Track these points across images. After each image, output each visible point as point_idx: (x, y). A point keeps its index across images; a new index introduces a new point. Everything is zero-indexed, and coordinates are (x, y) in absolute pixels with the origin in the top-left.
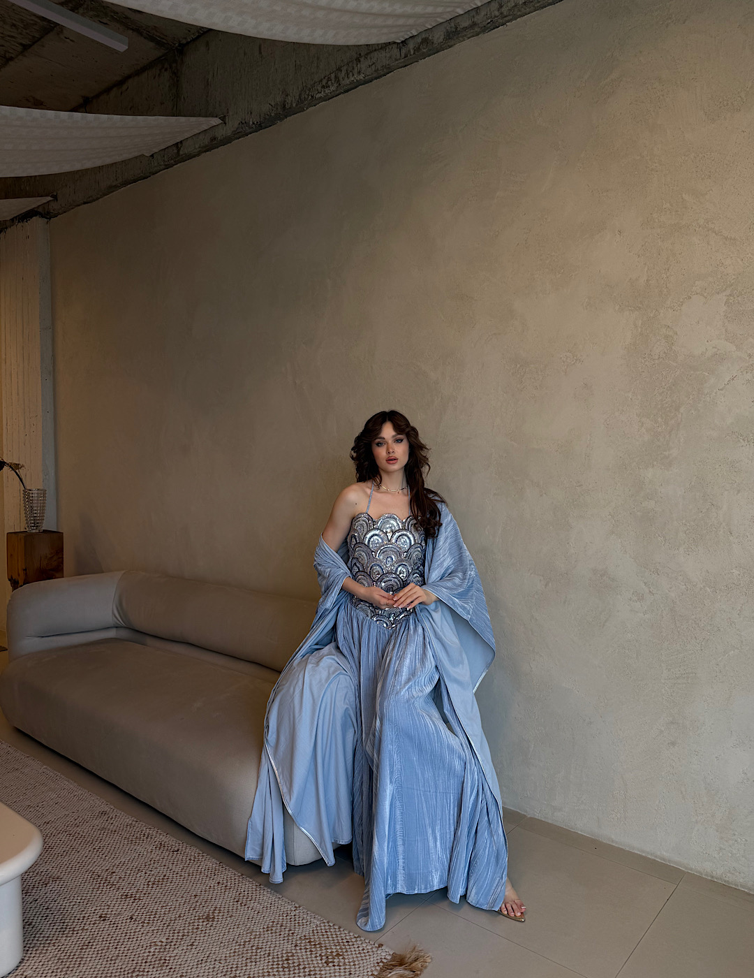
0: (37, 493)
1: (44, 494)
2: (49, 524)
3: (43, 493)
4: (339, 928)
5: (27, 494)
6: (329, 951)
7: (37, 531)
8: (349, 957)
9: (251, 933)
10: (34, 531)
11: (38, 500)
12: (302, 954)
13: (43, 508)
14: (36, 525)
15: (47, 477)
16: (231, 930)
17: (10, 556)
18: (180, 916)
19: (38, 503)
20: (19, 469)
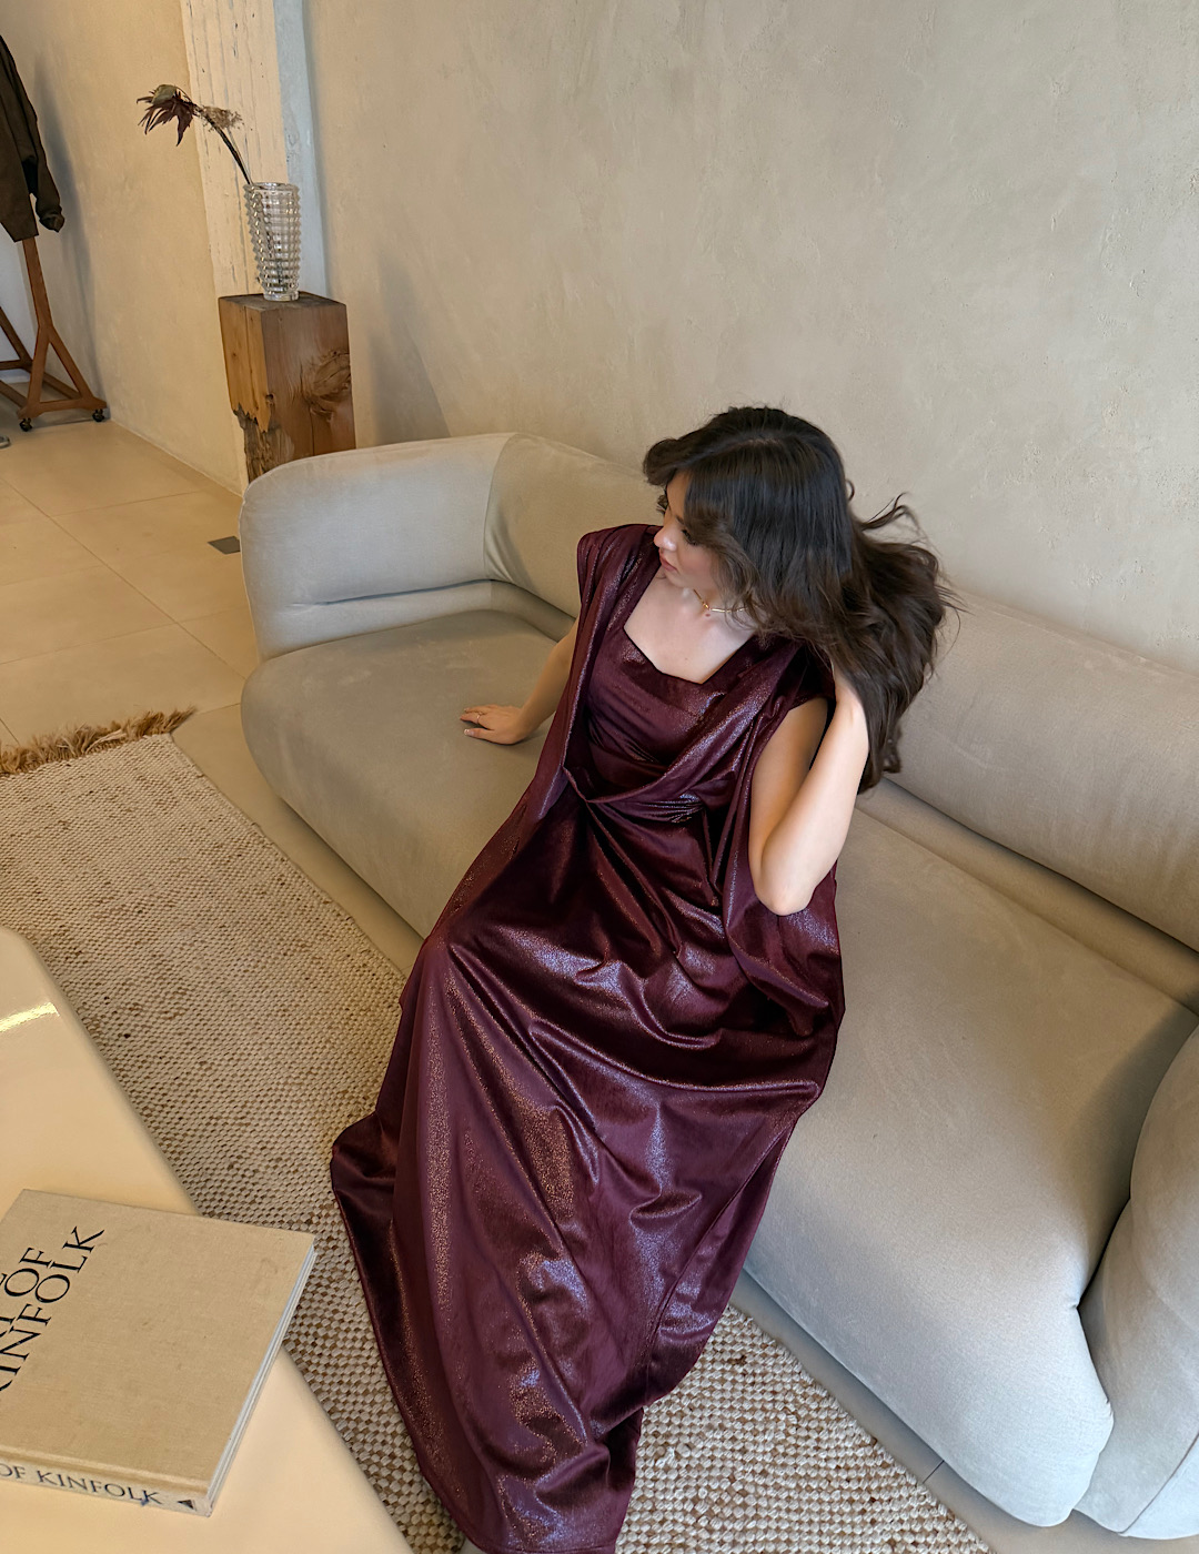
0: (280, 198)
1: (295, 198)
2: (310, 279)
3: (291, 193)
5: (253, 194)
7: (287, 299)
10: (277, 298)
11: (281, 216)
13: (294, 237)
14: (282, 282)
15: (296, 147)
17: (232, 358)
19: (282, 225)
20: (228, 124)
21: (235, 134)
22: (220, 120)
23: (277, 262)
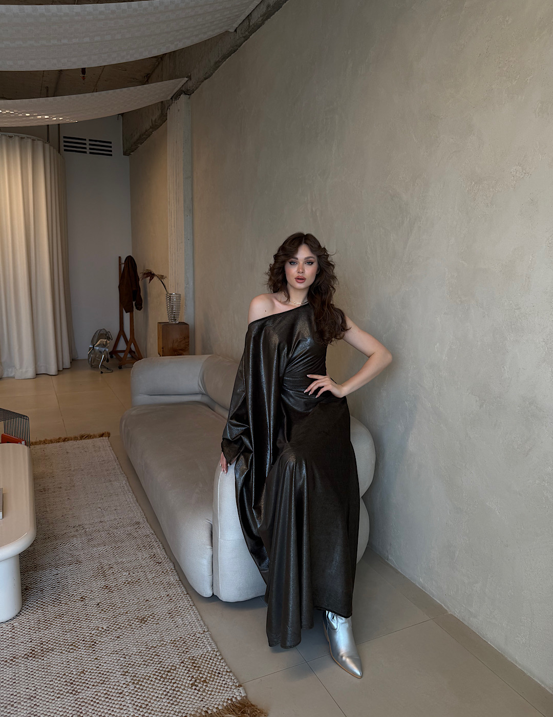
0: (176, 297)
3: (179, 296)
4: (222, 659)
5: (169, 296)
6: (201, 675)
7: (174, 323)
8: (211, 686)
9: (160, 641)
10: (172, 323)
11: (176, 301)
12: (182, 671)
13: (179, 309)
14: (174, 319)
15: (188, 285)
16: (150, 635)
17: (159, 338)
18: (127, 613)
20: (163, 279)
21: (165, 281)
22: (161, 278)
23: (173, 315)
